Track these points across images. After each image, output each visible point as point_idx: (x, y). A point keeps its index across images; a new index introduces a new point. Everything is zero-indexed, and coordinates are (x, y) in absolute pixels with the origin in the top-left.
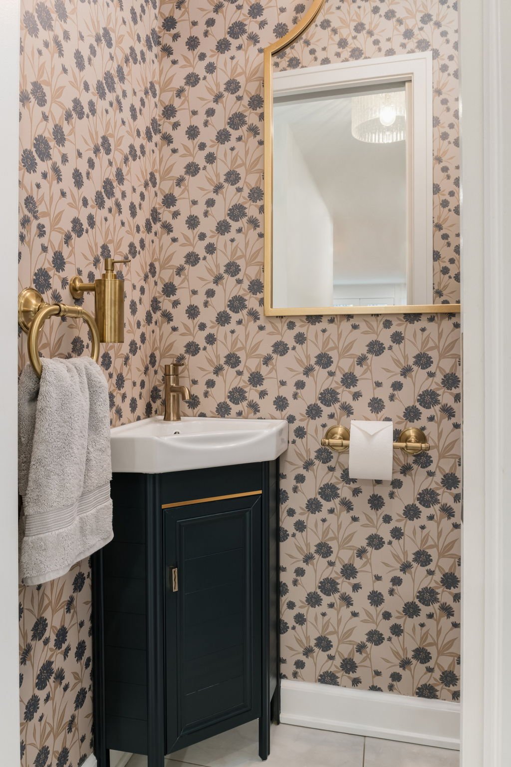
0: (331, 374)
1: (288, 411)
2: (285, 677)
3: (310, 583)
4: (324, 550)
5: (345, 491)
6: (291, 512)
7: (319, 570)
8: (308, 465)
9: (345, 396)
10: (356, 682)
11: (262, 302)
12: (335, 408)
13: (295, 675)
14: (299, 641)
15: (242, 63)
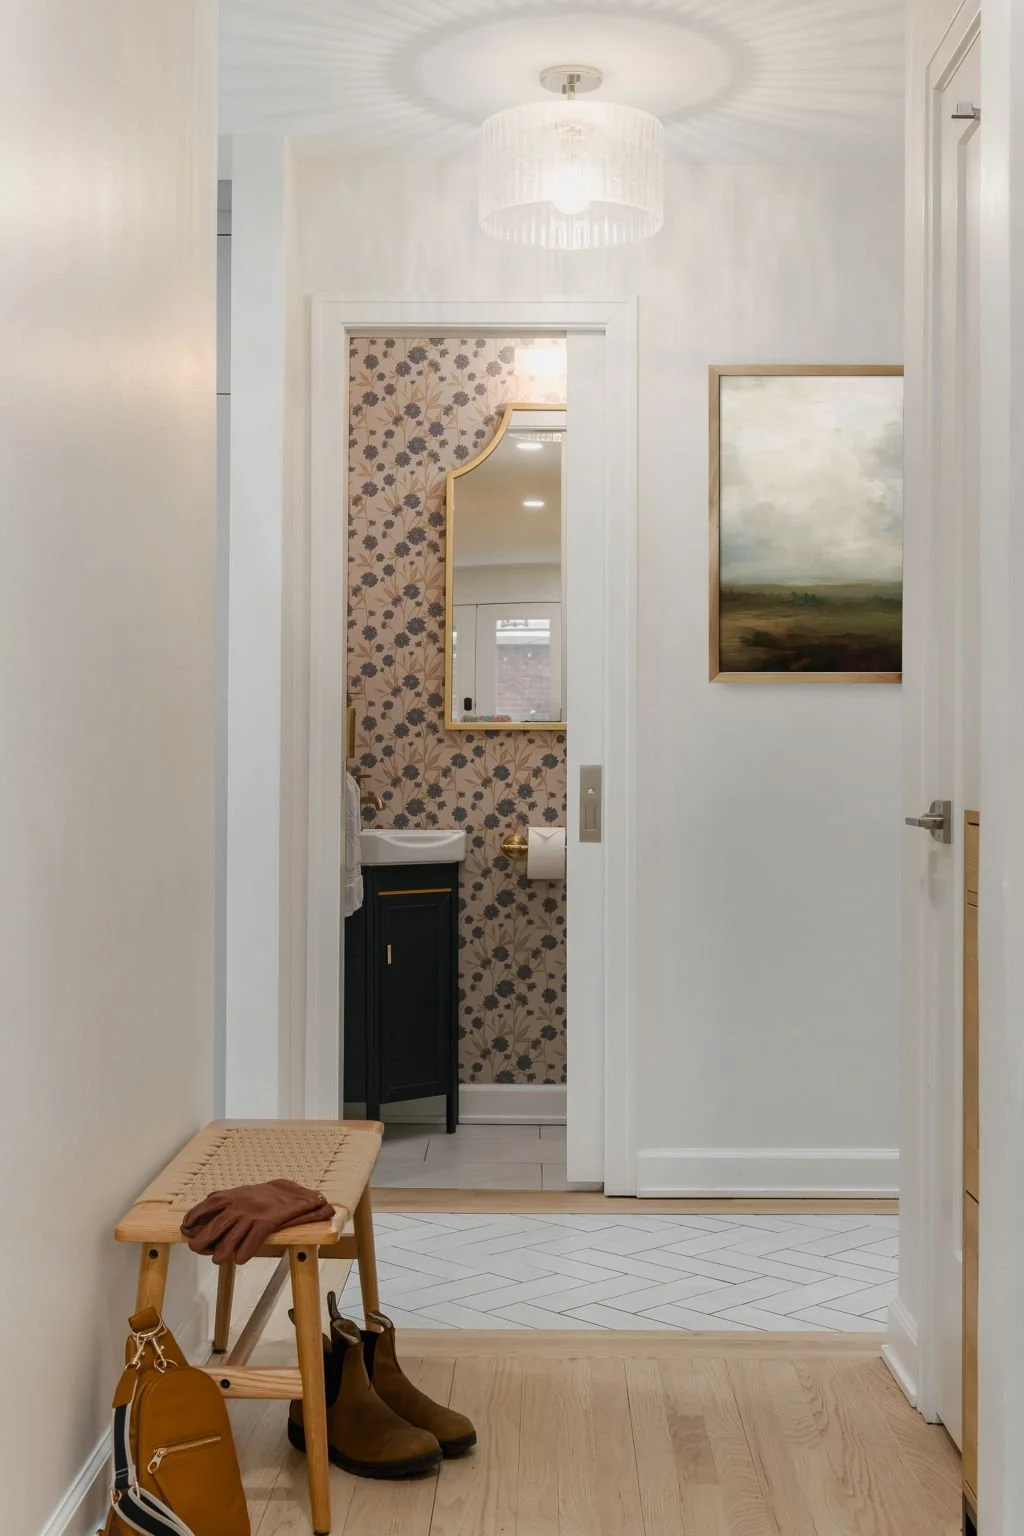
0: (509, 786)
1: (467, 821)
2: (463, 1082)
3: (487, 987)
4: (501, 953)
5: (521, 897)
6: (469, 920)
7: (497, 973)
8: (486, 873)
9: (521, 806)
10: (531, 1078)
11: (441, 715)
12: (512, 818)
13: (473, 1079)
14: (477, 1045)
15: (422, 479)
